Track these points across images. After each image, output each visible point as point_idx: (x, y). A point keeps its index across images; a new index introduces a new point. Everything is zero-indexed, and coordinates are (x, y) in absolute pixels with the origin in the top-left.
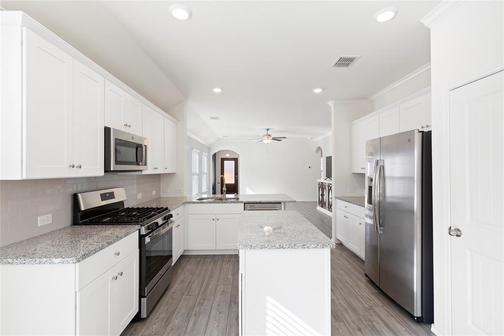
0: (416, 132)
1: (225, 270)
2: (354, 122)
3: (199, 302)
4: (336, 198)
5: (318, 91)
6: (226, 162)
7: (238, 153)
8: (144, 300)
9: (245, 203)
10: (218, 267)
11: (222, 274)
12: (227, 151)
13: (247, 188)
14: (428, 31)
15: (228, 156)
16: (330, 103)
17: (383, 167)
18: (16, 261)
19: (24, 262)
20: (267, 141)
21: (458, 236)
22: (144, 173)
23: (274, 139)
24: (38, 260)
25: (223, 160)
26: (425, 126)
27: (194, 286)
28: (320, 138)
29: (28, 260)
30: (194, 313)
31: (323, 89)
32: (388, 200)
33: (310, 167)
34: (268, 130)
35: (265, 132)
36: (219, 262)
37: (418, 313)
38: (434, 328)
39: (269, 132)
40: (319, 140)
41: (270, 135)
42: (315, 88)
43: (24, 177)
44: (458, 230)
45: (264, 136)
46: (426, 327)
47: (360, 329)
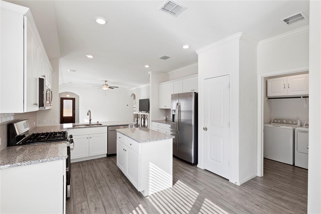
0: (193, 93)
1: (101, 166)
2: (160, 84)
3: (97, 183)
4: (152, 121)
5: (147, 66)
7: (78, 95)
8: (69, 186)
9: (108, 127)
10: (95, 166)
11: (100, 168)
12: (67, 93)
13: (85, 119)
14: (197, 55)
15: (68, 96)
16: (150, 73)
17: (180, 106)
18: (24, 163)
19: (31, 163)
20: (105, 88)
21: (206, 130)
23: (110, 87)
24: (41, 161)
25: (62, 99)
26: (193, 90)
27: (87, 177)
28: (135, 88)
29: (33, 162)
30: (98, 188)
31: (150, 66)
32: (182, 121)
33: (127, 105)
34: (106, 81)
35: (104, 83)
36: (94, 164)
37: (193, 162)
38: (198, 166)
39: (107, 83)
40: (133, 90)
41: (107, 85)
42: (146, 65)
43: (25, 111)
44: (206, 128)
45: (103, 85)
46: (196, 166)
47: (176, 173)
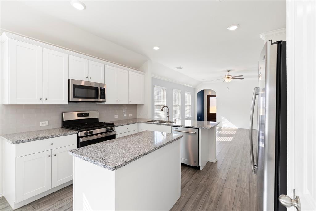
6: (211, 98)
7: (215, 91)
12: (210, 90)
15: (210, 93)
20: (228, 80)
22: (106, 103)
23: (234, 78)
25: (209, 96)
34: (229, 71)
35: (227, 73)
39: (230, 73)
41: (231, 75)
45: (226, 76)
